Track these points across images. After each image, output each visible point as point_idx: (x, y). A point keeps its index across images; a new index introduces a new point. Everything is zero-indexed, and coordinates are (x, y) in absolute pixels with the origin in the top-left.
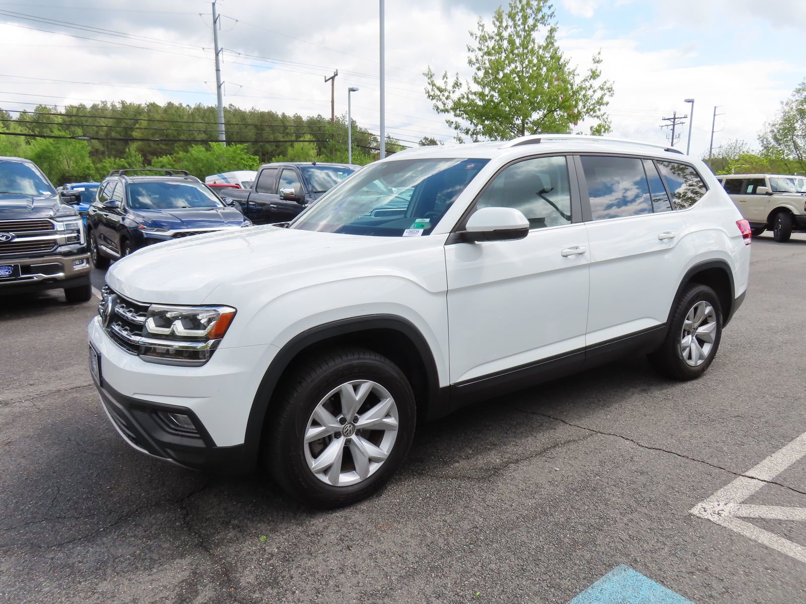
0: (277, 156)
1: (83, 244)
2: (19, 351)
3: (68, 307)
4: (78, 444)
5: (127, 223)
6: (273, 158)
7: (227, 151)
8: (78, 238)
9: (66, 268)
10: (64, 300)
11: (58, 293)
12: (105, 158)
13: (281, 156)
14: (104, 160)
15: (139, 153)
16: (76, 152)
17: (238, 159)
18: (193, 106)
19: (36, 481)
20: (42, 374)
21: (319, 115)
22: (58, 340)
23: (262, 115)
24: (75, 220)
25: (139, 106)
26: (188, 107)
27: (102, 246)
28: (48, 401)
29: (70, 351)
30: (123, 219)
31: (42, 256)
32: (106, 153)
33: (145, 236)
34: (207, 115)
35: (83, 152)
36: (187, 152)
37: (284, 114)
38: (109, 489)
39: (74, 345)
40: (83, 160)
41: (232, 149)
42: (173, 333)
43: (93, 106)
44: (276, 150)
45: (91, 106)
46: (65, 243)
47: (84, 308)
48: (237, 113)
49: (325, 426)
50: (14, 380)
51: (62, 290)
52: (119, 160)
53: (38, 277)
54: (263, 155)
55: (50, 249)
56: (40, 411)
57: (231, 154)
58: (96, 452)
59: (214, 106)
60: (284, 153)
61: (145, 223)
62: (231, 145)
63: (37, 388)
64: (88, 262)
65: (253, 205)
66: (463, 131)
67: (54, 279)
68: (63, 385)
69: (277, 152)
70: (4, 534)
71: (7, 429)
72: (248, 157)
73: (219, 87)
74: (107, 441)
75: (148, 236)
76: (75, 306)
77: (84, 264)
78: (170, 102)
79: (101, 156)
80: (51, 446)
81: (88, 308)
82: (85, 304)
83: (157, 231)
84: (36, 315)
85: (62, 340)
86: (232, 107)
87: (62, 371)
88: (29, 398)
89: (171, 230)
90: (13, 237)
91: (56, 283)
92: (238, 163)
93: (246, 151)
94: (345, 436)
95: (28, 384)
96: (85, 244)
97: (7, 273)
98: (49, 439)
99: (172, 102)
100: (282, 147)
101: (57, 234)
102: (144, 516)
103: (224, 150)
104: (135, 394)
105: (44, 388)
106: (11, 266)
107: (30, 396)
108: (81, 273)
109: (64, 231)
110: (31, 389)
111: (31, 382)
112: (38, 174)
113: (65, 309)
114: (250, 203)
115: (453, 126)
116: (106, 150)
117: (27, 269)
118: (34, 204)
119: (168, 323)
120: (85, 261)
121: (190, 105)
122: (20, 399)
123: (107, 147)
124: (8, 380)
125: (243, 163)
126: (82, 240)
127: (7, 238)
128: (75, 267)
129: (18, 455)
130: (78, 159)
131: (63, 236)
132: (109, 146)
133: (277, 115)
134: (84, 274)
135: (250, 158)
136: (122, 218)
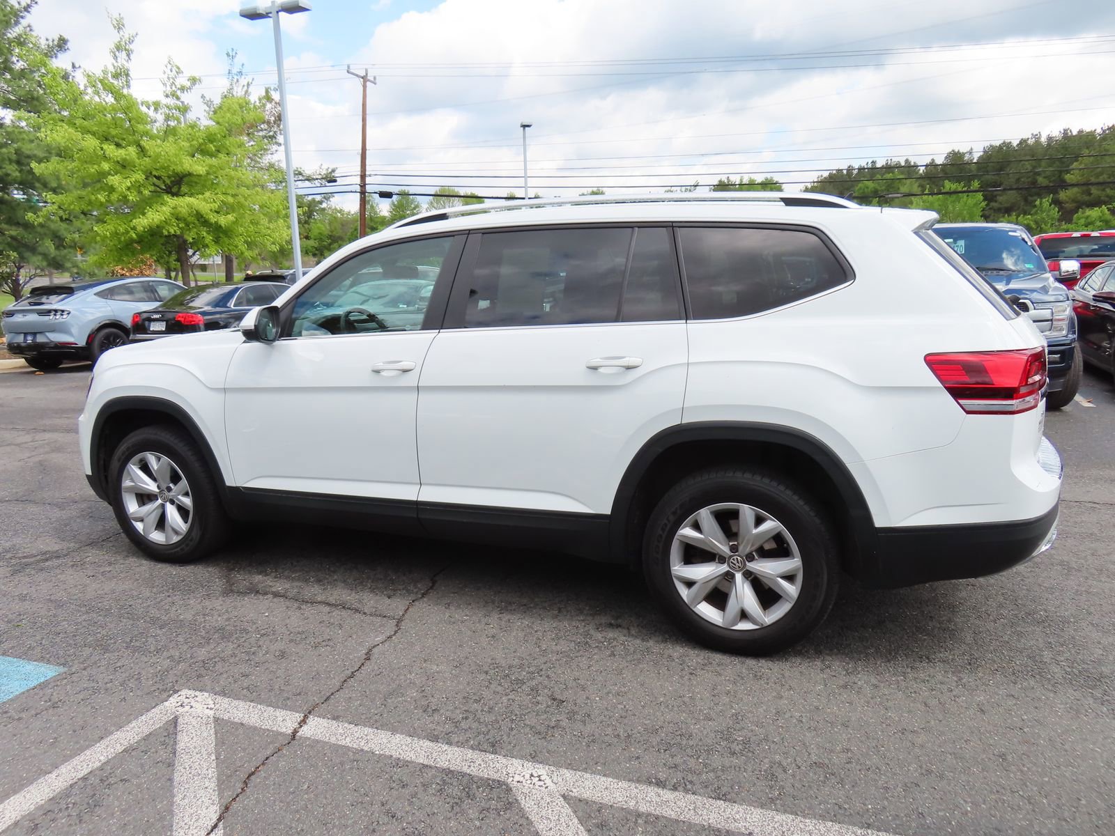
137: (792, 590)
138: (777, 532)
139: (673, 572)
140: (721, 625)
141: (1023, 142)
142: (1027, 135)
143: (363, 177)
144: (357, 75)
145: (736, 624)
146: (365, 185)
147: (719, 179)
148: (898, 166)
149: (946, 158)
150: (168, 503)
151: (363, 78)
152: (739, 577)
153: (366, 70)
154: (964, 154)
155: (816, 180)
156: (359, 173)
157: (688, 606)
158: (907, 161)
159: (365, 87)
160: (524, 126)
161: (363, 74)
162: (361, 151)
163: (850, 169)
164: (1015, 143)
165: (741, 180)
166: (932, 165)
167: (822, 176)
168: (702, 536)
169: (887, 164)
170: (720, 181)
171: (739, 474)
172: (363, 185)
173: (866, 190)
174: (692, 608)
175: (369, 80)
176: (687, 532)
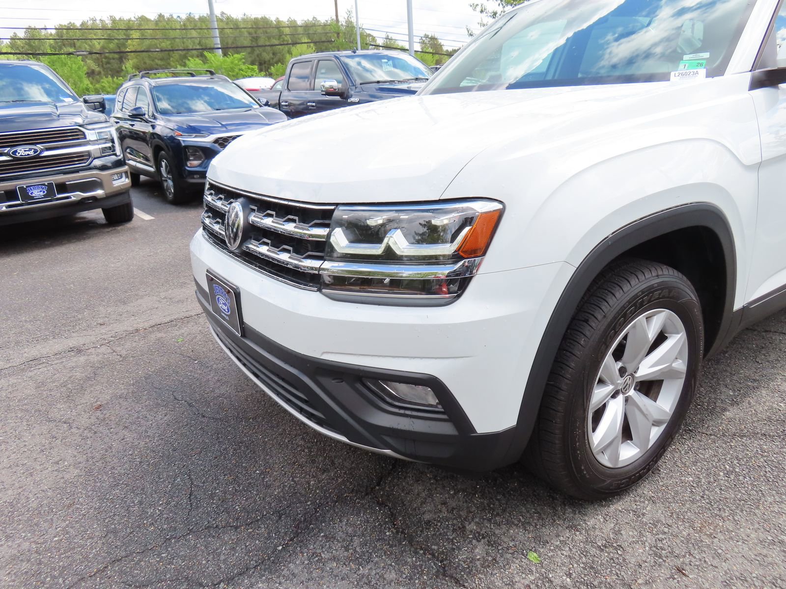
0: (275, 65)
1: (120, 156)
2: (73, 283)
3: (111, 229)
4: (190, 405)
5: (158, 130)
6: (272, 67)
7: (225, 61)
8: (112, 148)
9: (105, 184)
10: (104, 221)
11: (96, 214)
12: (102, 78)
13: (280, 64)
14: (102, 80)
15: (135, 70)
16: (72, 73)
17: (237, 70)
18: (184, 17)
19: (155, 465)
20: (110, 310)
21: (314, 18)
22: (113, 267)
23: (256, 21)
24: (106, 127)
25: (129, 20)
26: (179, 19)
27: (131, 161)
28: (128, 345)
29: (132, 280)
30: (153, 127)
31: (77, 171)
32: (102, 72)
33: (183, 144)
34: (200, 25)
35: (80, 72)
36: (185, 65)
37: (278, 18)
38: (260, 474)
39: (134, 272)
40: (81, 82)
41: (228, 60)
42: (389, 250)
43: (82, 23)
44: (273, 59)
45: (81, 23)
46: (100, 155)
47: (130, 229)
48: (229, 20)
49: (612, 384)
50: (79, 319)
51: (100, 210)
52: (117, 79)
53: (76, 196)
54: (260, 64)
55: (85, 163)
56: (124, 358)
57: (229, 65)
58: (218, 416)
59: (205, 15)
60: (282, 61)
61: (180, 129)
62: (228, 56)
63: (108, 329)
64: (127, 177)
65: (286, 106)
66: (490, 14)
67: (94, 198)
68: (141, 323)
69: (275, 60)
70: (140, 561)
71: (91, 386)
72: (247, 67)
74: (226, 398)
75: (187, 144)
76: (119, 228)
77: (123, 179)
78: (161, 14)
79: (98, 77)
80: (155, 410)
81: (134, 229)
82: (129, 225)
83: (196, 137)
84: (79, 240)
85: (118, 267)
86: (224, 15)
87: (132, 304)
88: (105, 342)
89: (212, 135)
90: (42, 151)
91: (94, 202)
92: (237, 74)
93: (244, 60)
94: (623, 393)
95: (97, 324)
96: (122, 155)
97: (42, 193)
98: (149, 399)
99: (162, 14)
100: (279, 54)
101: (89, 144)
102: (331, 521)
103: (222, 61)
104: (324, 353)
105: (120, 328)
106: (44, 185)
107: (105, 339)
108: (122, 189)
109: (97, 140)
110: (103, 330)
111: (101, 321)
112: (51, 77)
113: (109, 232)
114: (282, 104)
115: (479, 9)
116: (101, 70)
117: (62, 188)
118: (59, 111)
119: (373, 235)
120: (124, 175)
121: (181, 17)
122: (93, 343)
123: (103, 66)
124: (72, 319)
125: (242, 74)
126: (118, 150)
127: (35, 151)
128: (114, 182)
129: (118, 424)
130: (76, 80)
131: (97, 147)
132: (104, 66)
133: (272, 21)
134: (124, 191)
135: (249, 68)
136: (152, 125)
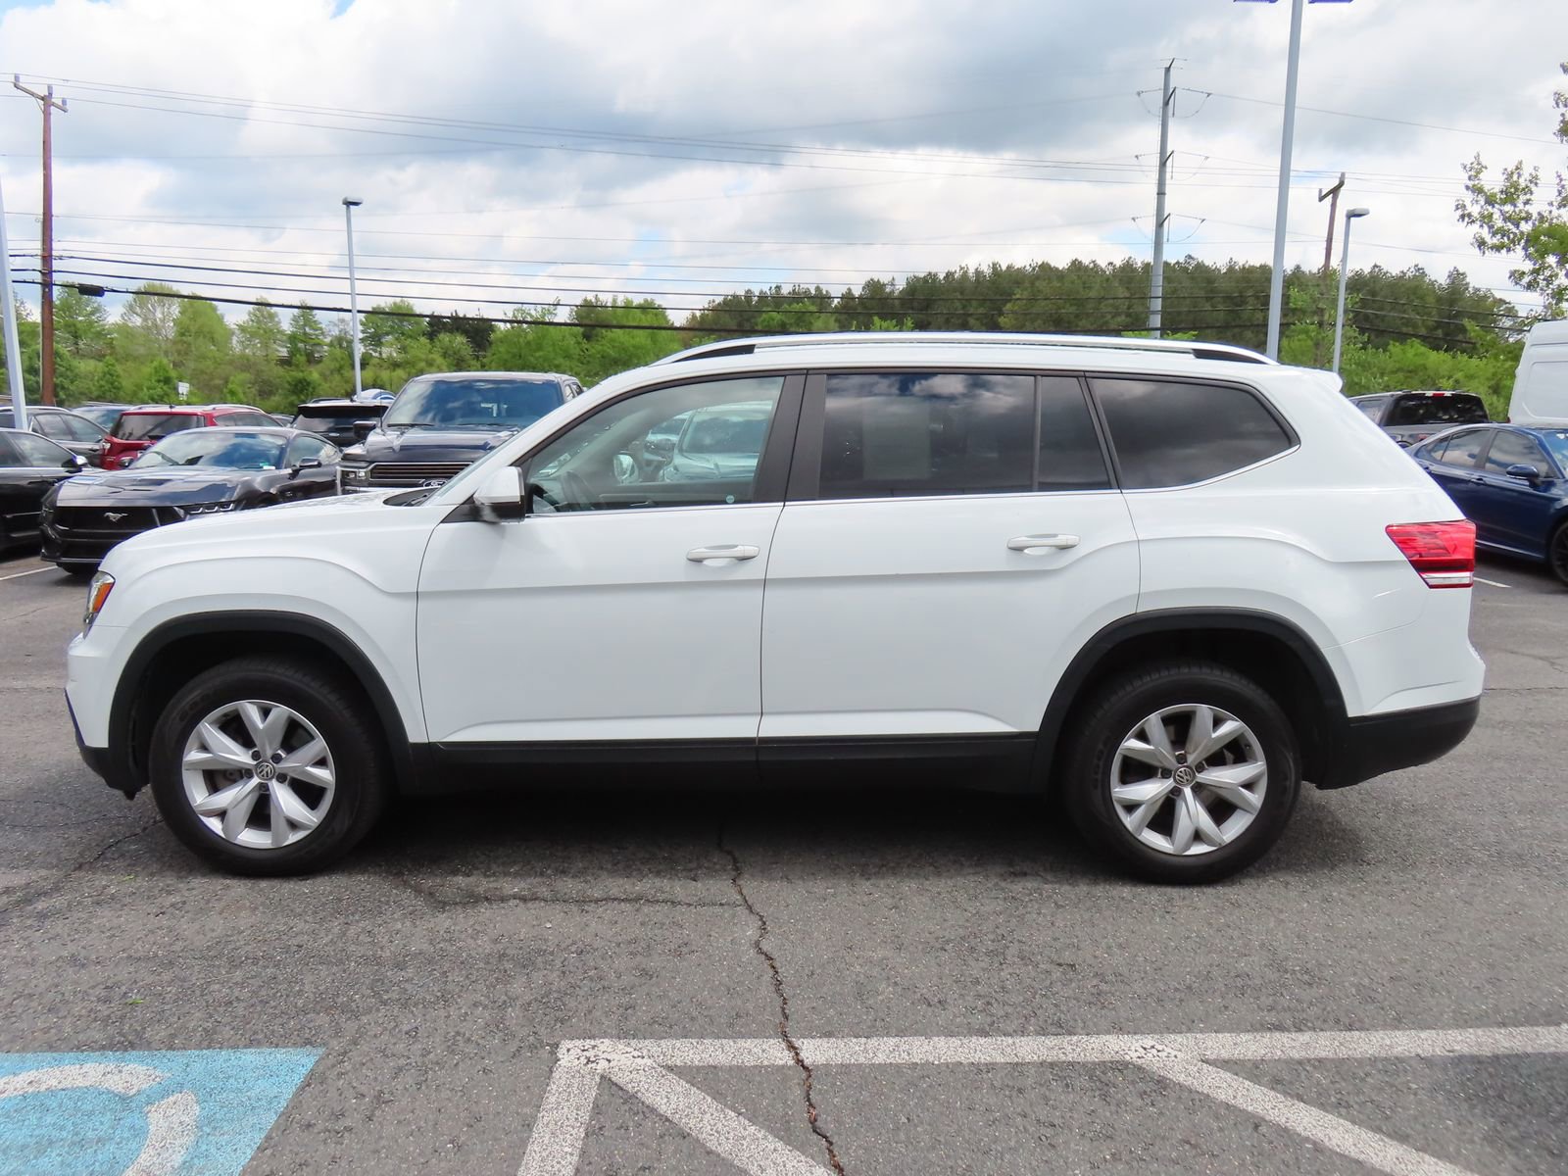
18: (1118, 264)
21: (1375, 266)
23: (1250, 272)
48: (1200, 270)
73: (1160, 225)
78: (1077, 260)
86: (1191, 263)
99: (1080, 260)
121: (1112, 262)
137: (1256, 799)
138: (1240, 732)
139: (1113, 795)
140: (1171, 852)
141: (949, 275)
142: (954, 268)
143: (47, 258)
144: (33, 94)
145: (1188, 848)
146: (51, 272)
147: (584, 298)
148: (807, 295)
149: (864, 288)
150: (274, 781)
151: (43, 99)
152: (1188, 791)
153: (50, 88)
154: (884, 285)
155: (706, 306)
156: (39, 252)
157: (1132, 835)
158: (818, 289)
159: (47, 114)
160: (349, 204)
161: (44, 92)
162: (42, 217)
163: (749, 295)
164: (941, 276)
165: (615, 301)
166: (848, 297)
167: (714, 301)
168: (1152, 747)
169: (794, 290)
170: (585, 300)
171: (1195, 670)
172: (47, 272)
173: (771, 322)
174: (1136, 836)
175: (53, 104)
176: (1132, 744)
